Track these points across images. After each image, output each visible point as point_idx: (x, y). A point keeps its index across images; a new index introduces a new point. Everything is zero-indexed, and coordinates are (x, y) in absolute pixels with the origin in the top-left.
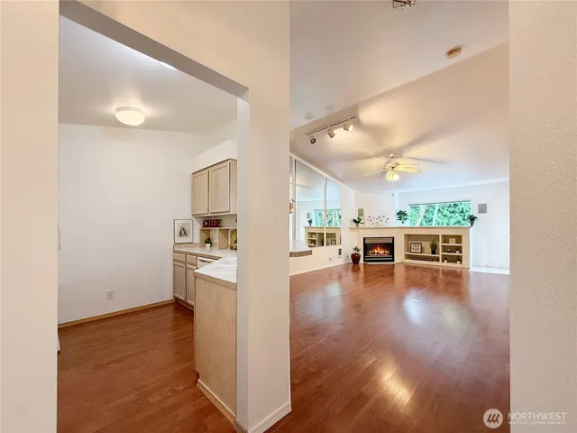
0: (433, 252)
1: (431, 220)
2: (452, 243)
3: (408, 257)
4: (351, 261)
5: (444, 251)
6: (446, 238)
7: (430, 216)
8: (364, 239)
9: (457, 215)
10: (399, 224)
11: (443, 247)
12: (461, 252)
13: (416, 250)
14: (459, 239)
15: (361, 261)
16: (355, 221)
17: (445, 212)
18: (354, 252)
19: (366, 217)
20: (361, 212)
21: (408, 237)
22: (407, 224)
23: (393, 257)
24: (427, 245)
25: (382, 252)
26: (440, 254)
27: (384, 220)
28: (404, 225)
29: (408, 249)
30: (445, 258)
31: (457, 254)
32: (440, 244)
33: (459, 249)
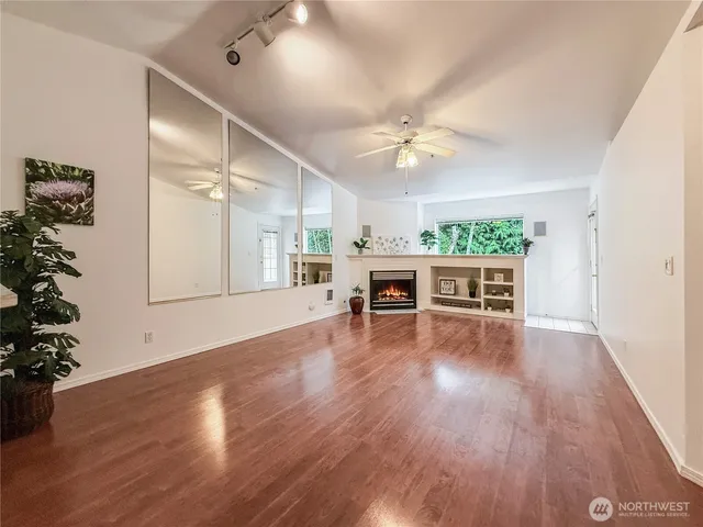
0: (472, 295)
1: (465, 249)
2: (499, 280)
3: (437, 301)
4: (349, 309)
5: (487, 293)
6: (490, 273)
7: (463, 243)
8: (371, 273)
9: (494, 242)
10: (423, 250)
11: (487, 286)
12: (511, 295)
13: (447, 290)
14: (508, 274)
15: (366, 309)
16: (356, 244)
17: (481, 239)
18: (355, 295)
19: (375, 239)
20: (367, 230)
21: (437, 271)
22: (435, 250)
23: (415, 302)
24: (463, 283)
25: (397, 294)
26: (482, 297)
27: (402, 243)
28: (430, 253)
29: (437, 288)
30: (489, 304)
31: (506, 297)
32: (482, 282)
33: (509, 290)
